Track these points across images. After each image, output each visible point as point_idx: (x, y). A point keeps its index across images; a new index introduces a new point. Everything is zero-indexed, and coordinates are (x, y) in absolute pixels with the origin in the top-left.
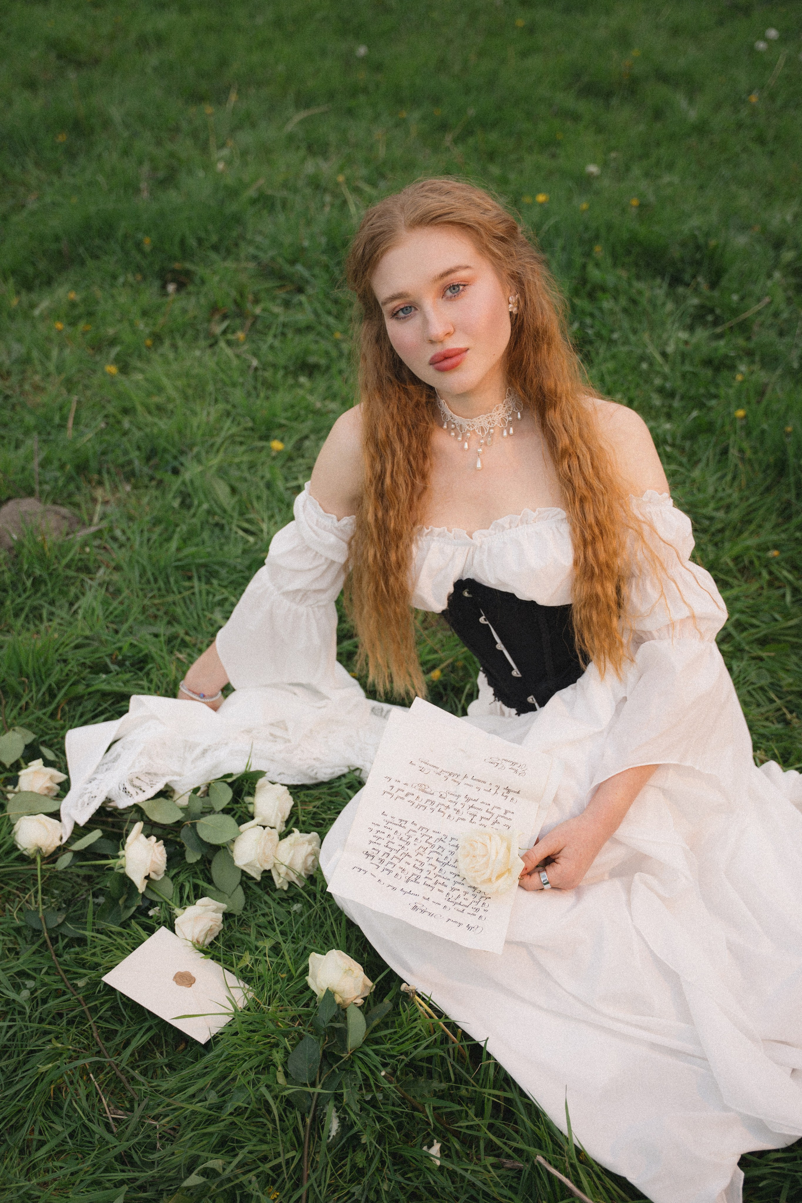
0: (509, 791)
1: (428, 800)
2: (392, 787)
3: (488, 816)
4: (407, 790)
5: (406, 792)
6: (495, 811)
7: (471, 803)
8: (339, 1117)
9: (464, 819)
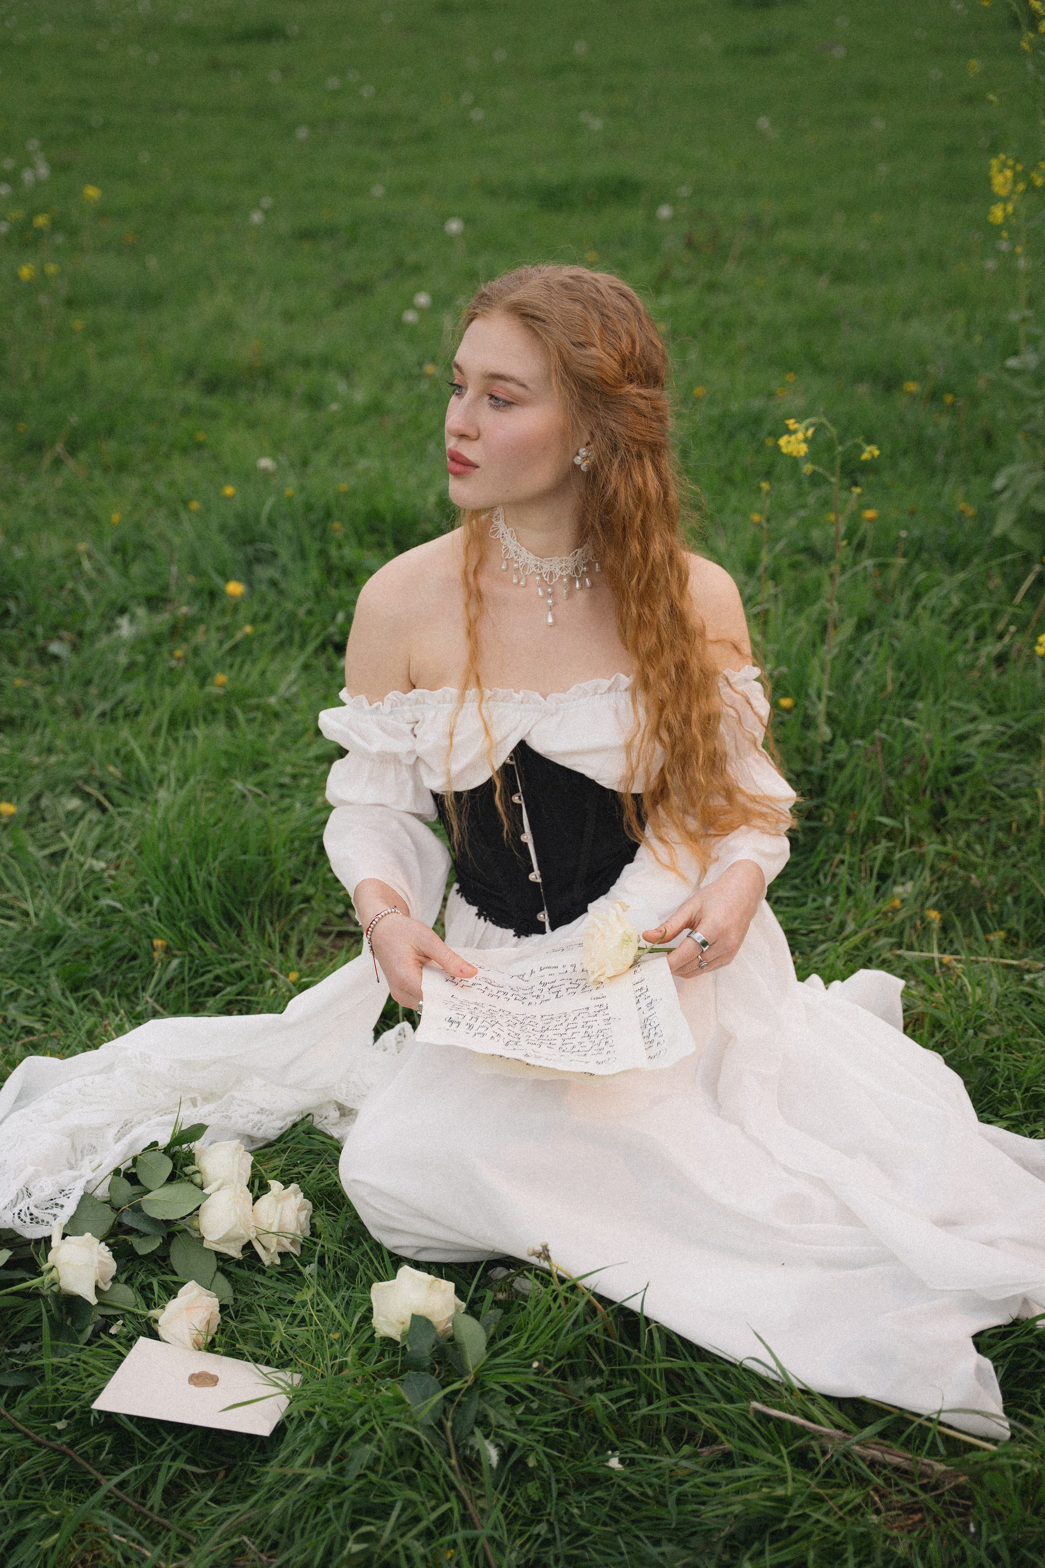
8: (492, 1441)
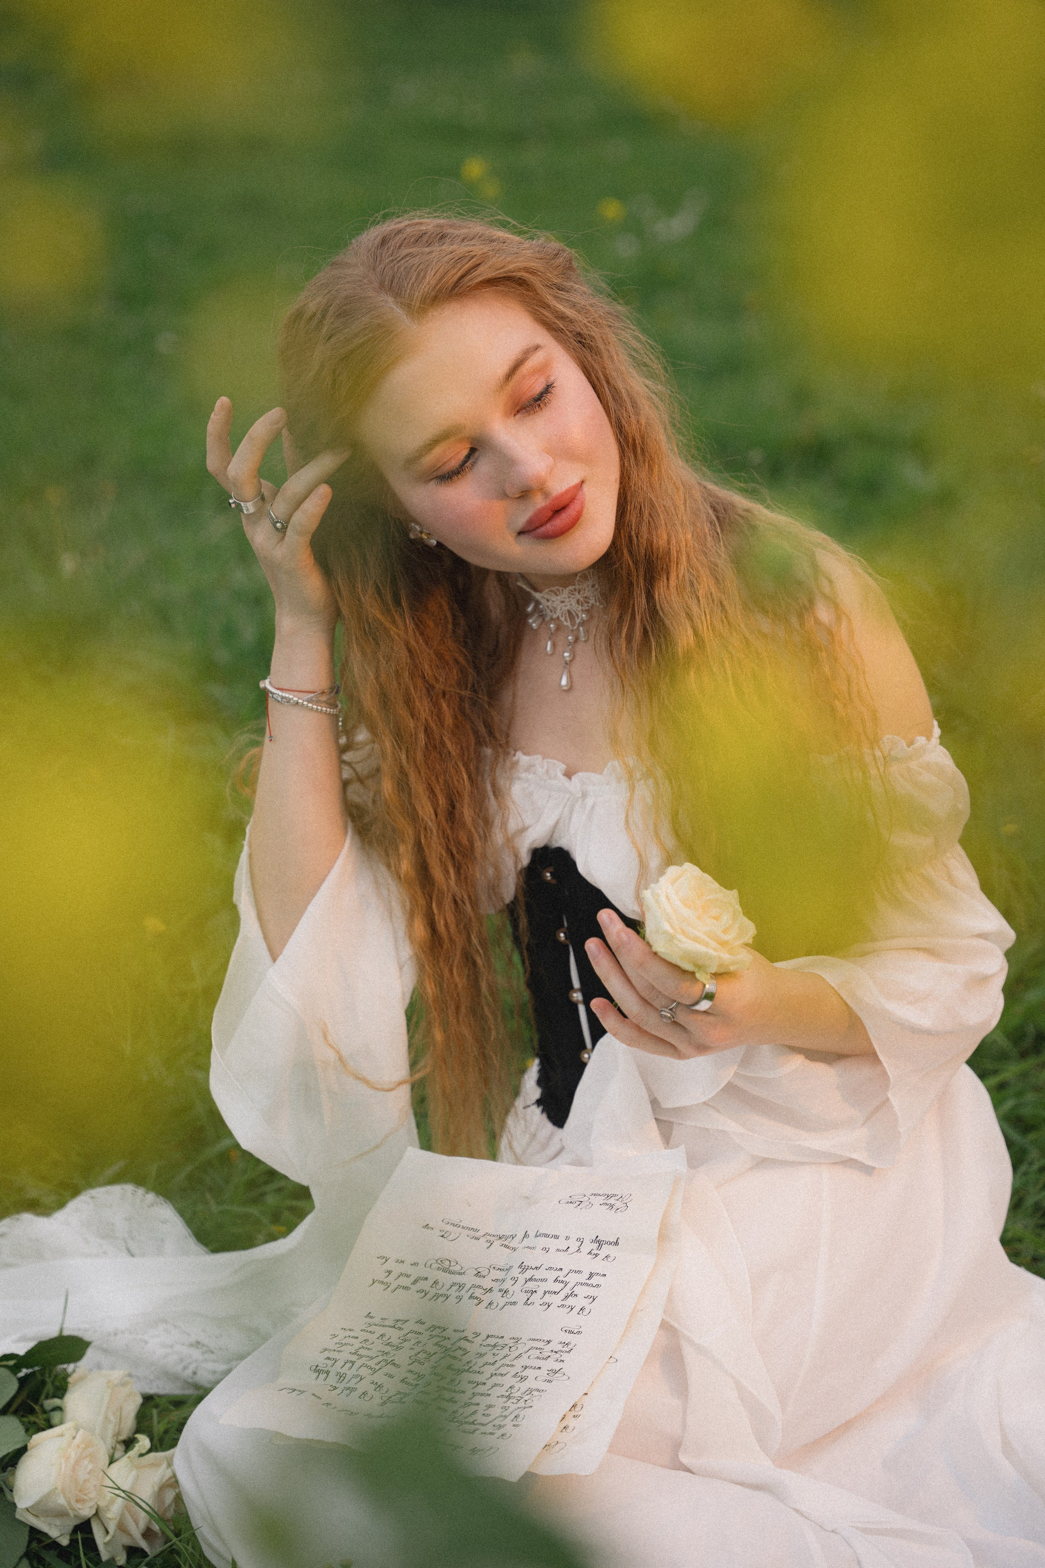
0: (599, 1243)
1: (454, 1284)
2: (390, 1272)
3: (558, 1287)
4: (415, 1273)
5: (412, 1279)
6: (573, 1279)
7: (528, 1274)
9: (515, 1303)
